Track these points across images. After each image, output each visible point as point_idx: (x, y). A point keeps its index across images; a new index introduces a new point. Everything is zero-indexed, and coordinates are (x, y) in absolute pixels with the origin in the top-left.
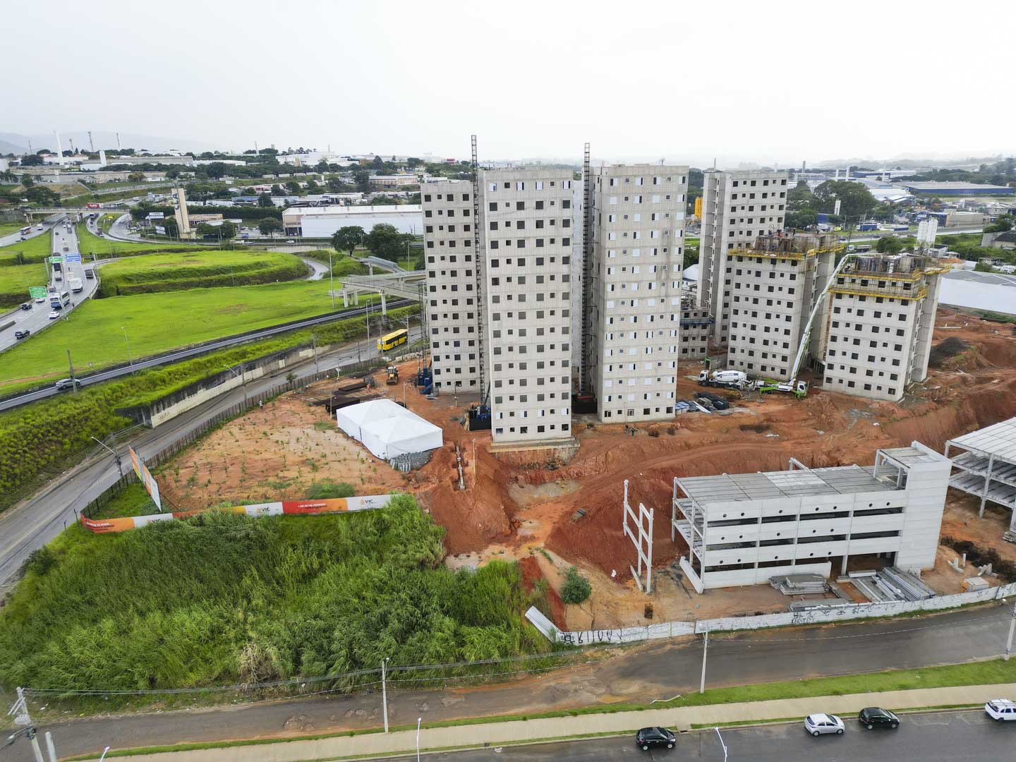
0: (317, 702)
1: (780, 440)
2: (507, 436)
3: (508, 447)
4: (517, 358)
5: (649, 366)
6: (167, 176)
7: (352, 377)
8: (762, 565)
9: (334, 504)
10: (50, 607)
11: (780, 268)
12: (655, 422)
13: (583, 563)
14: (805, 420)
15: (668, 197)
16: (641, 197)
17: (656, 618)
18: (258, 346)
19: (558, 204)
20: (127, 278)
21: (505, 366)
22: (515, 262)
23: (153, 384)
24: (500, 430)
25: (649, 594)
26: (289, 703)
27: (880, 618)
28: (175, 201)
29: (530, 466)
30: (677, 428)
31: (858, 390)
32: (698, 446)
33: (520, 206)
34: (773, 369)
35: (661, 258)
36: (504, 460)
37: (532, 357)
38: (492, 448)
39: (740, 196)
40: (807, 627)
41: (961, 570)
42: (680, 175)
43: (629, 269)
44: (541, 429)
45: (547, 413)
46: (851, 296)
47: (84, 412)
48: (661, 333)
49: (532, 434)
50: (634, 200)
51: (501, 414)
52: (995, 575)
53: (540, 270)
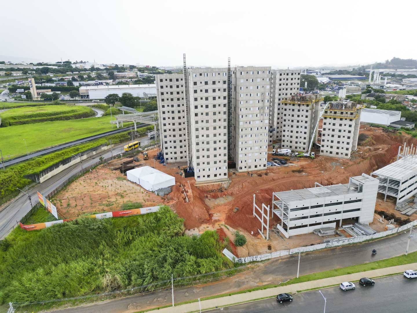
0: (140, 296)
1: (308, 176)
2: (202, 179)
3: (202, 184)
4: (205, 146)
5: (257, 148)
6: (23, 73)
7: (128, 157)
8: (311, 225)
9: (135, 211)
10: (11, 265)
11: (302, 107)
12: (259, 171)
13: (241, 229)
14: (316, 167)
15: (263, 79)
16: (253, 80)
17: (272, 249)
18: (83, 146)
19: (222, 82)
20: (14, 118)
21: (201, 150)
22: (204, 106)
23: (39, 164)
24: (199, 177)
25: (268, 240)
26: (127, 298)
27: (358, 243)
28: (30, 84)
29: (212, 191)
30: (268, 173)
31: (334, 155)
32: (277, 180)
33: (206, 83)
34: (300, 148)
35: (261, 104)
36: (201, 189)
37: (212, 146)
38: (196, 184)
39: (282, 79)
40: (331, 248)
41: (383, 222)
42: (268, 70)
43: (248, 109)
44: (215, 175)
45: (218, 169)
46: (330, 118)
47: (9, 177)
48: (261, 135)
49: (212, 178)
50: (250, 80)
51: (199, 170)
52: (396, 223)
53: (215, 110)
